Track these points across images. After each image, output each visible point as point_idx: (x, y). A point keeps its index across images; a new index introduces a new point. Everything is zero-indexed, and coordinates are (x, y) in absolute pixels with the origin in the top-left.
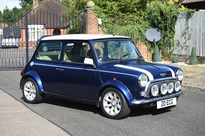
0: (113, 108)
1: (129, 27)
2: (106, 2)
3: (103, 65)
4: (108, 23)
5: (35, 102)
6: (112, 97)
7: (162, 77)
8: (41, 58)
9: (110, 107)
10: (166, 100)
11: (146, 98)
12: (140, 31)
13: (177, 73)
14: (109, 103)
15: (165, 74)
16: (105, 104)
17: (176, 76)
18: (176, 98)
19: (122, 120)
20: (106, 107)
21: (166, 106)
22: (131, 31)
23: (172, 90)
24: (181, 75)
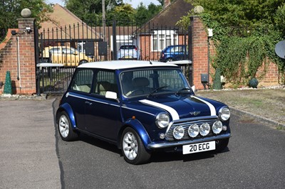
0: (132, 151)
1: (252, 39)
2: (226, 6)
3: (130, 100)
4: (221, 34)
5: (69, 139)
6: (131, 138)
7: (193, 116)
8: (78, 89)
9: (130, 150)
10: (197, 145)
11: (169, 141)
12: (267, 45)
13: (220, 111)
14: (129, 145)
15: (199, 113)
16: (125, 146)
17: (217, 114)
18: (214, 142)
19: (139, 166)
20: (126, 150)
21: (198, 151)
22: (254, 45)
23: (207, 132)
24: (227, 113)
